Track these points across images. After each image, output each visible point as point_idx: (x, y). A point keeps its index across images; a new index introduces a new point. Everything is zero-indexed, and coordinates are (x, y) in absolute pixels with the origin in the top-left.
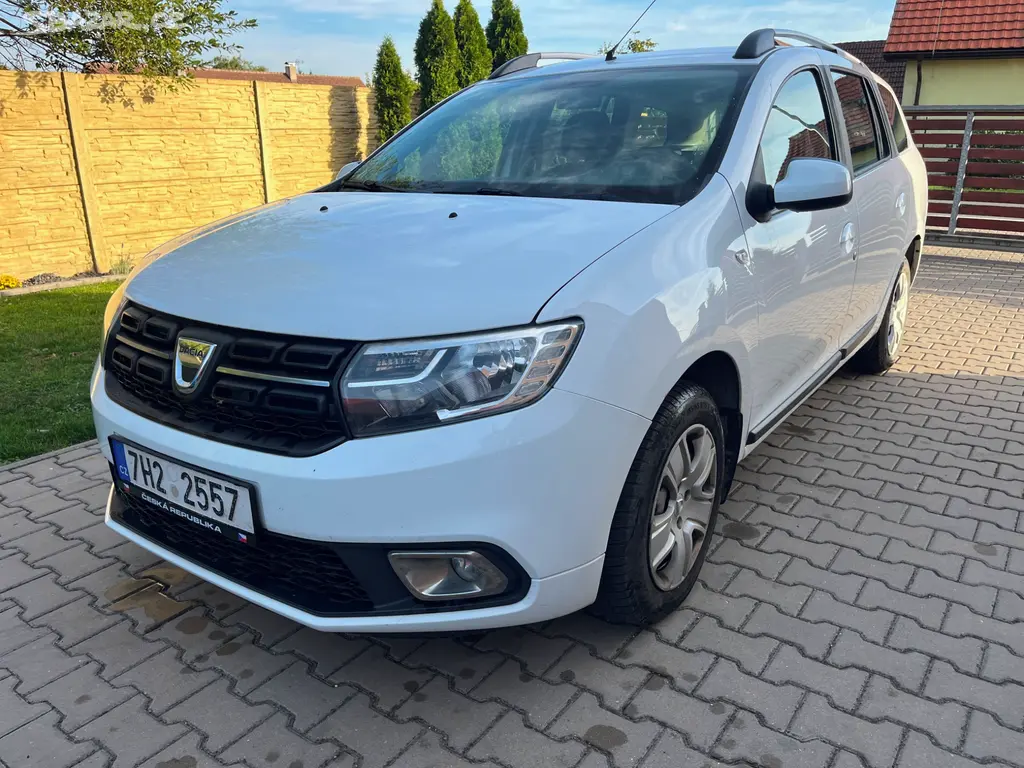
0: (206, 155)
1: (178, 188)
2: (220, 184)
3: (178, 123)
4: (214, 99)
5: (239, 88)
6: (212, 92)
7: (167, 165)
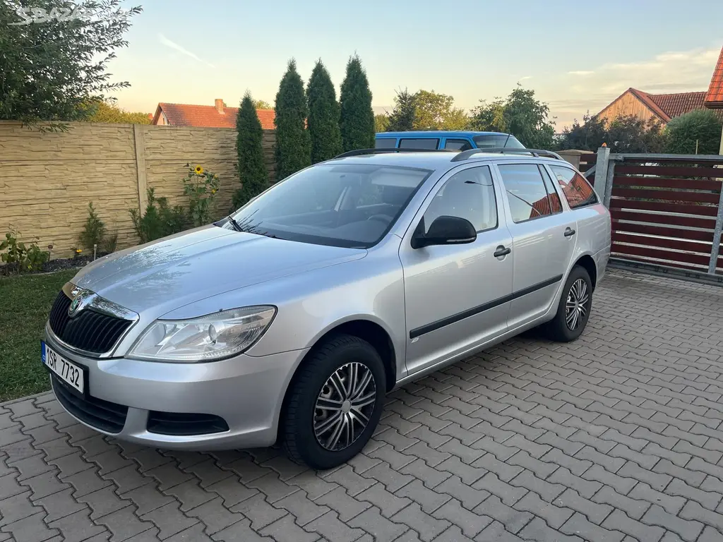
0: (86, 180)
1: (59, 205)
2: (98, 201)
3: (62, 155)
4: (97, 138)
5: (120, 129)
6: (94, 132)
7: (50, 187)
